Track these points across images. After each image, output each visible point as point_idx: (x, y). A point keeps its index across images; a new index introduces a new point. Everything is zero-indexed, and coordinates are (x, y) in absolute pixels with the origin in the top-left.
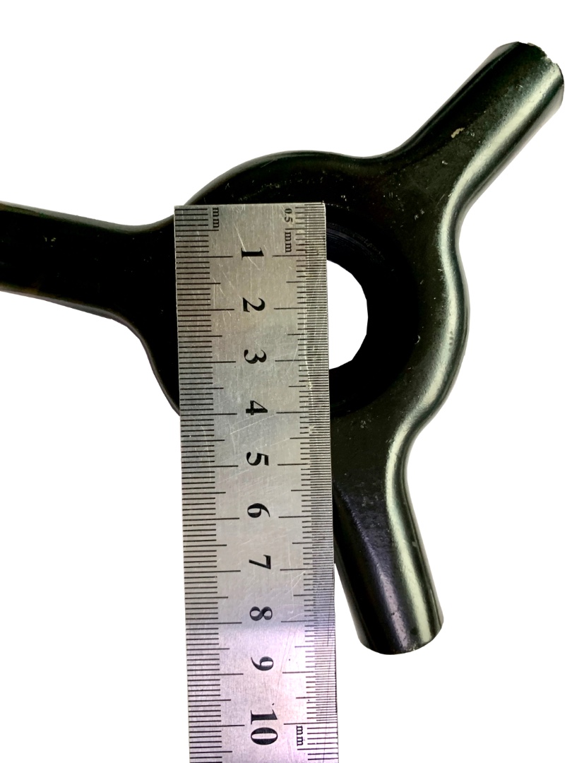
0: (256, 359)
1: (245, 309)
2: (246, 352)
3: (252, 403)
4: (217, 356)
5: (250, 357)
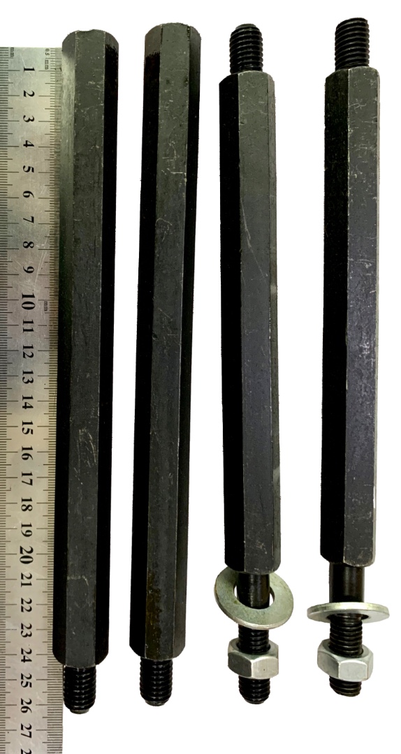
0: (29, 120)
1: (25, 95)
2: (24, 116)
3: (27, 141)
4: (10, 118)
5: (26, 119)
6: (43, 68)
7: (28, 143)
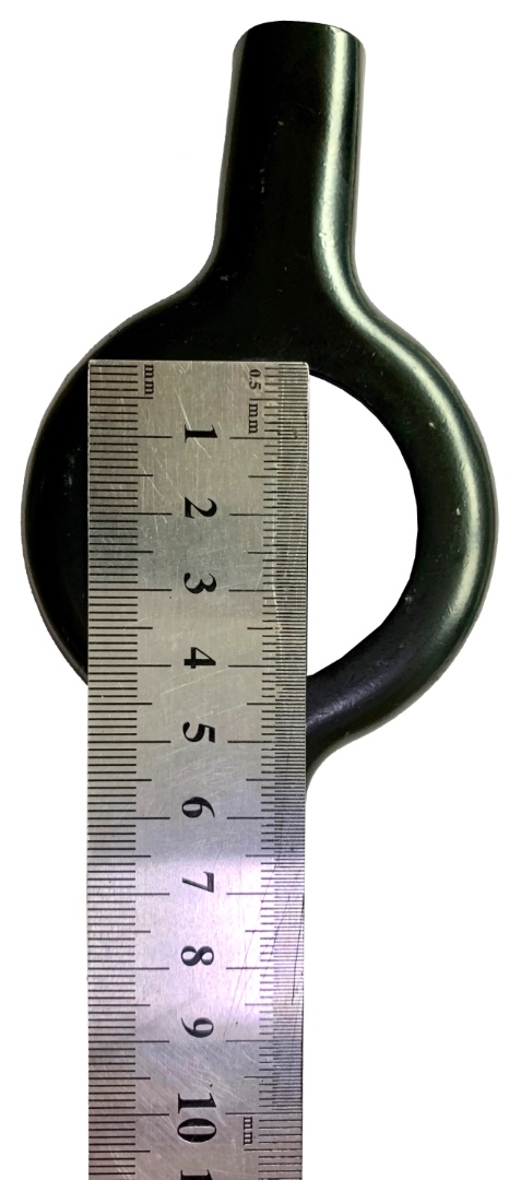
0: (201, 587)
1: (188, 514)
2: (187, 577)
3: (194, 651)
4: (144, 580)
5: (193, 584)
6: (244, 431)
7: (199, 656)
